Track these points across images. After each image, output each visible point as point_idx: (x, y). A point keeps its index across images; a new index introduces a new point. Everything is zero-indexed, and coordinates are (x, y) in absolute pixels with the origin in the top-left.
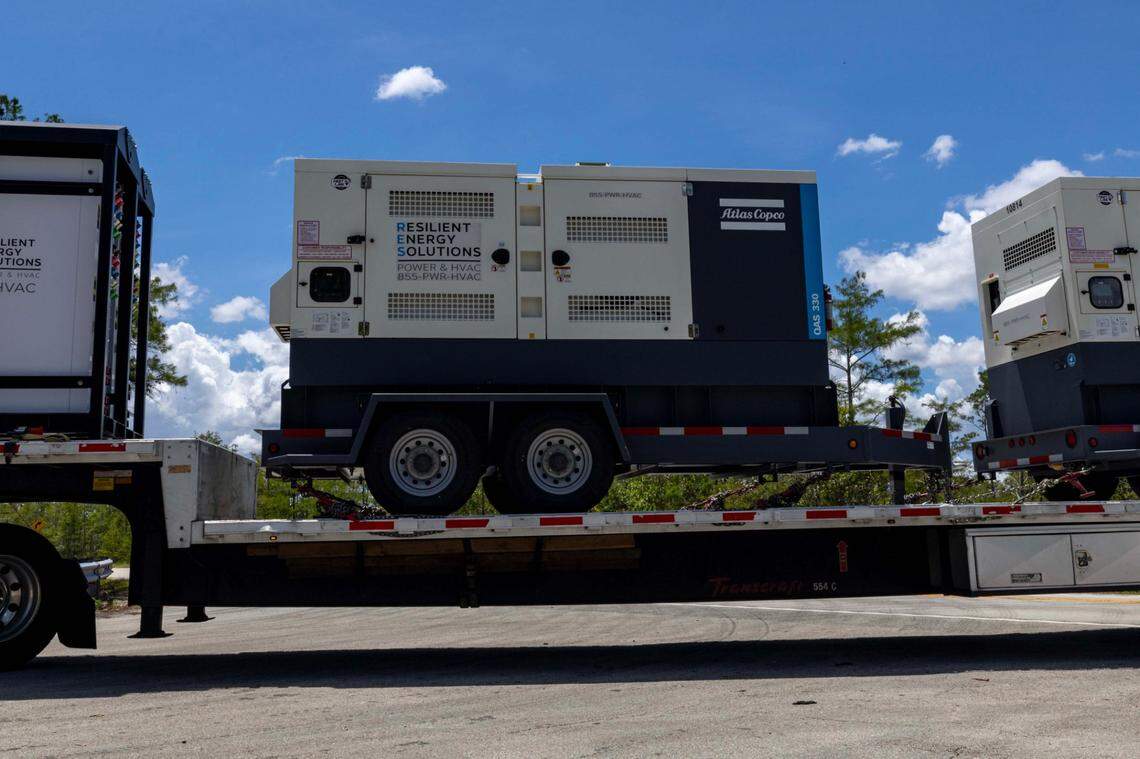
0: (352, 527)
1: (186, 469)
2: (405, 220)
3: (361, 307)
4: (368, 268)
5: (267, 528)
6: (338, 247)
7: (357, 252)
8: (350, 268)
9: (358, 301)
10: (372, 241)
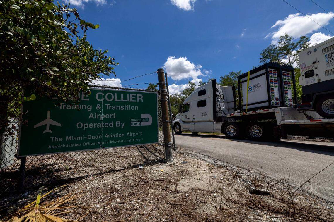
0: (311, 121)
1: (279, 112)
2: (327, 54)
3: (318, 76)
4: (318, 68)
5: (293, 122)
6: (310, 66)
7: (315, 65)
8: (314, 69)
9: (317, 75)
10: (318, 62)
